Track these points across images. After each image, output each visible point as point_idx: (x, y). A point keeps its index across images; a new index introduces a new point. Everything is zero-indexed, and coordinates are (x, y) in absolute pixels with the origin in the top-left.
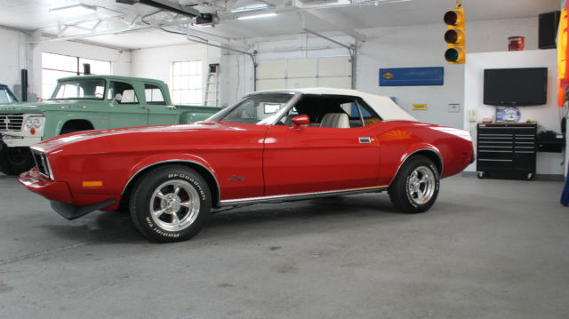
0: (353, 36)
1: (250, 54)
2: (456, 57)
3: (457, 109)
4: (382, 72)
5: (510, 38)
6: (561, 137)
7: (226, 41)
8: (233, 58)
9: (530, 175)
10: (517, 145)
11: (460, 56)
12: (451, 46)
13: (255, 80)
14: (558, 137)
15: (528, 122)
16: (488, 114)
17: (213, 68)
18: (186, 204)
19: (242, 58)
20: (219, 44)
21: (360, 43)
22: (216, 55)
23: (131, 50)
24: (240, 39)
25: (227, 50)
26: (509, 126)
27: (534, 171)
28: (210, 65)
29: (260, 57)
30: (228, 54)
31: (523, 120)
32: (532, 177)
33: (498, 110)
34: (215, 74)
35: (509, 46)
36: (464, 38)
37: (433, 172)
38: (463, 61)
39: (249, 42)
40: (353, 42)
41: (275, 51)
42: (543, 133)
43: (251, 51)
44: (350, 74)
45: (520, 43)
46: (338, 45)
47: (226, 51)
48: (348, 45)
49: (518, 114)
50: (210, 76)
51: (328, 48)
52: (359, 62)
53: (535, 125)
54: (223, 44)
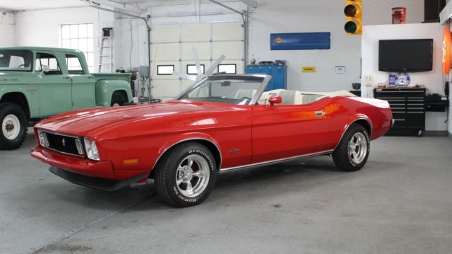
0: (245, 3)
1: (143, 18)
2: (355, 29)
3: (343, 72)
4: (273, 36)
5: (393, 9)
6: (445, 99)
7: (121, 6)
8: (126, 22)
9: (420, 132)
10: (410, 106)
11: (358, 28)
12: (349, 19)
13: (149, 44)
14: (443, 99)
15: (417, 86)
16: (382, 79)
17: (107, 32)
18: (197, 174)
19: (135, 22)
20: (112, 9)
21: (252, 9)
22: (109, 20)
23: (14, 12)
24: (132, 3)
25: (120, 15)
26: (402, 90)
27: (423, 129)
28: (104, 29)
29: (153, 22)
30: (121, 18)
31: (412, 85)
32: (421, 134)
33: (391, 76)
34: (110, 38)
35: (393, 15)
36: (361, 12)
37: (365, 136)
38: (360, 32)
39: (142, 6)
40: (246, 8)
41: (169, 16)
42: (430, 95)
43: (145, 15)
44: (243, 39)
45: (402, 13)
46: (231, 11)
47: (118, 15)
48: (241, 11)
49: (408, 79)
50: (104, 40)
51: (221, 13)
52: (250, 28)
53: (424, 89)
54: (115, 8)
